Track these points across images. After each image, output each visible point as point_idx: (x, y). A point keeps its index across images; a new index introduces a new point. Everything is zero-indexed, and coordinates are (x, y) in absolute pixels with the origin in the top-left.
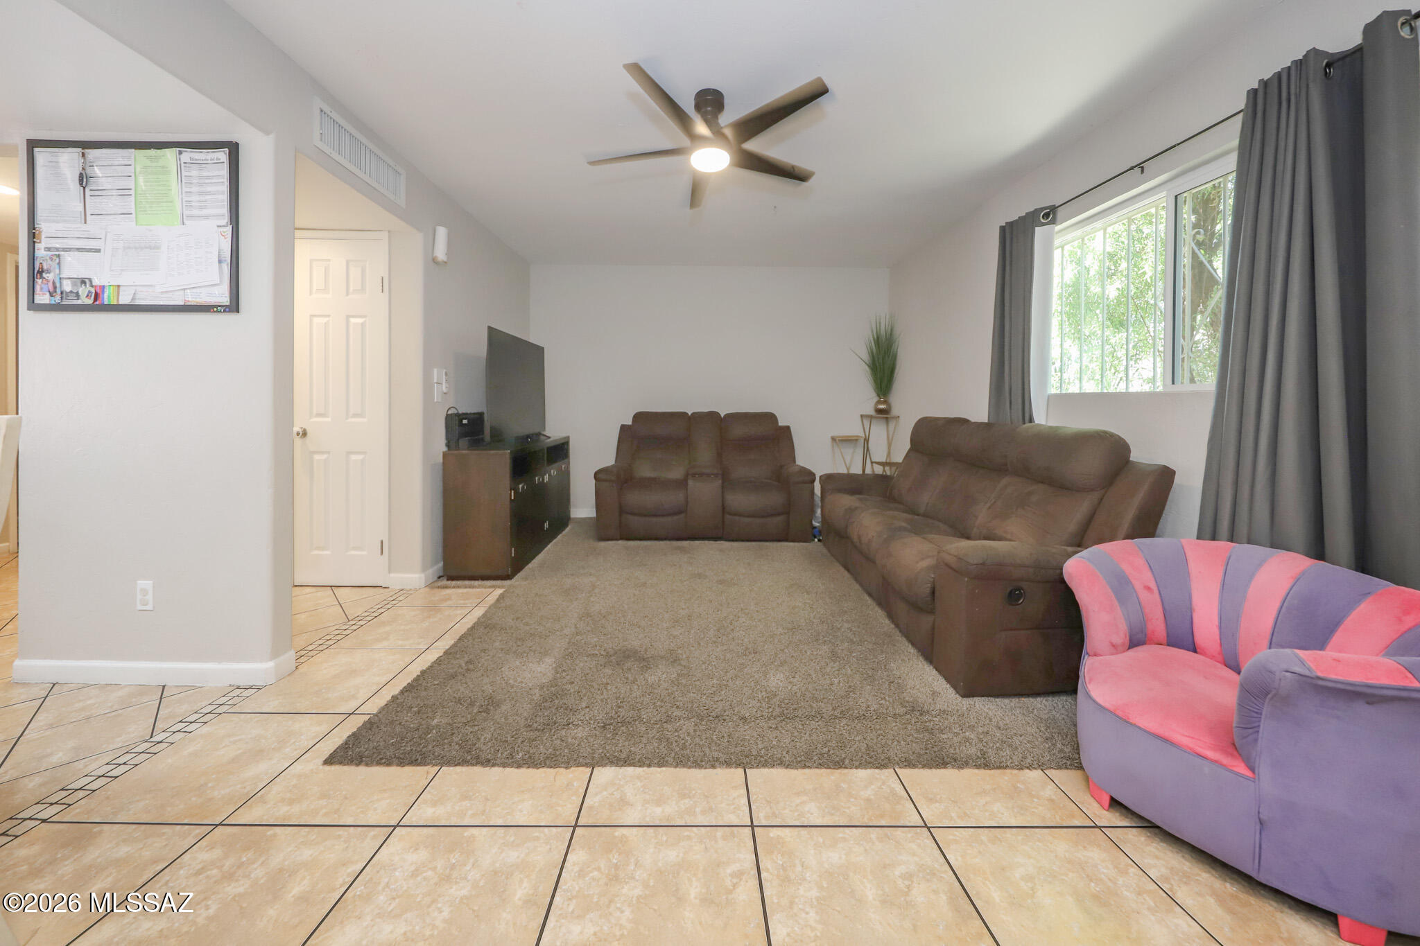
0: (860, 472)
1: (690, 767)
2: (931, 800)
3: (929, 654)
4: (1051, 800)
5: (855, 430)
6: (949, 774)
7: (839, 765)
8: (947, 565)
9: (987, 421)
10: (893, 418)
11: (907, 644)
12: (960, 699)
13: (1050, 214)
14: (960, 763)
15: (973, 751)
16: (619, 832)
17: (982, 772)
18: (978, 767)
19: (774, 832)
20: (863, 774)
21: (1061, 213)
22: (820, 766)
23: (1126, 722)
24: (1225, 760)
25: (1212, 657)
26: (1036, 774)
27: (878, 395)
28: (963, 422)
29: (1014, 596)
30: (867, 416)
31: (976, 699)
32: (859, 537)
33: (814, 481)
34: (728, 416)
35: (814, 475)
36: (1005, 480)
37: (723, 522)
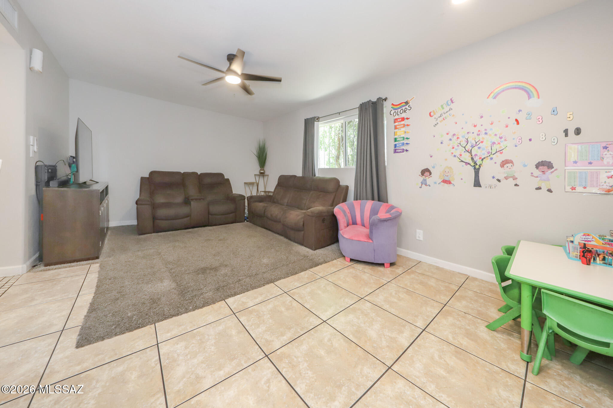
0: (256, 195)
1: (257, 288)
2: (320, 272)
3: (301, 243)
4: (340, 264)
5: (253, 180)
6: (320, 266)
7: (296, 273)
8: (309, 215)
9: (301, 176)
10: (266, 175)
11: (293, 243)
12: (313, 251)
13: (318, 119)
14: (321, 264)
15: (322, 260)
16: (250, 309)
17: (326, 264)
18: (325, 263)
19: (292, 291)
20: (302, 273)
21: (320, 119)
22: (292, 275)
23: (352, 240)
24: (368, 241)
25: (360, 225)
26: (335, 261)
27: (261, 167)
28: (295, 176)
29: (323, 220)
30: (257, 175)
31: (317, 250)
32: (271, 215)
33: (245, 198)
34: (201, 174)
35: (245, 197)
36: (312, 193)
37: (208, 218)
